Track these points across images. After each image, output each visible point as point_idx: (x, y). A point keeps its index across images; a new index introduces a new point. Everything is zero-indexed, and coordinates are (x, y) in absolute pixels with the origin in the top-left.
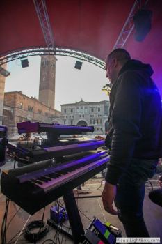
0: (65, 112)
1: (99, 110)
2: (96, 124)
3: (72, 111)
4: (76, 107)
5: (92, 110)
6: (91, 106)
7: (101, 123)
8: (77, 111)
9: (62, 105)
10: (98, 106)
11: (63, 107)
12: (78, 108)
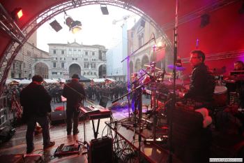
0: (55, 52)
1: (93, 54)
2: (90, 68)
3: (63, 52)
4: (68, 49)
5: (87, 53)
6: (85, 49)
7: (95, 67)
8: (70, 53)
9: (49, 44)
10: (93, 50)
11: (52, 47)
12: (70, 50)
